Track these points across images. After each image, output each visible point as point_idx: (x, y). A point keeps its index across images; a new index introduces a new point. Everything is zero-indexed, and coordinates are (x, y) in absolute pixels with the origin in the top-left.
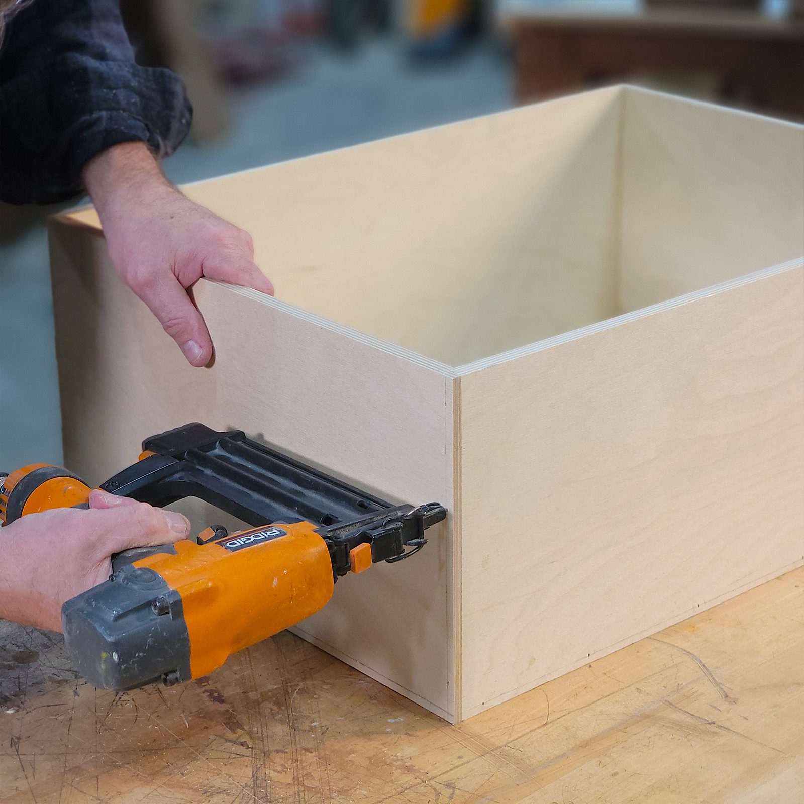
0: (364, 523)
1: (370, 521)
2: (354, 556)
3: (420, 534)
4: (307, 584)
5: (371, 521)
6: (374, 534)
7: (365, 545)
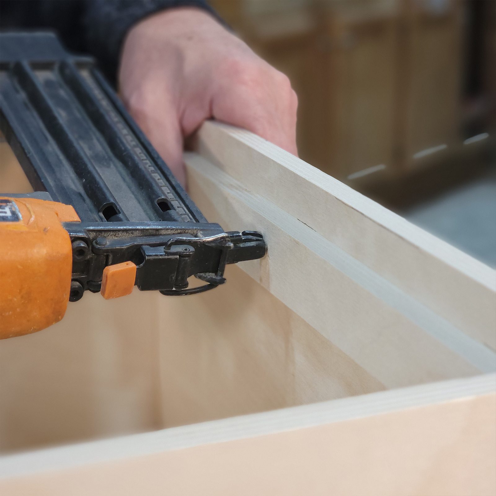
0: (145, 233)
1: (154, 232)
2: (107, 277)
3: (218, 268)
4: (22, 297)
5: (156, 233)
6: (151, 253)
7: (130, 266)
